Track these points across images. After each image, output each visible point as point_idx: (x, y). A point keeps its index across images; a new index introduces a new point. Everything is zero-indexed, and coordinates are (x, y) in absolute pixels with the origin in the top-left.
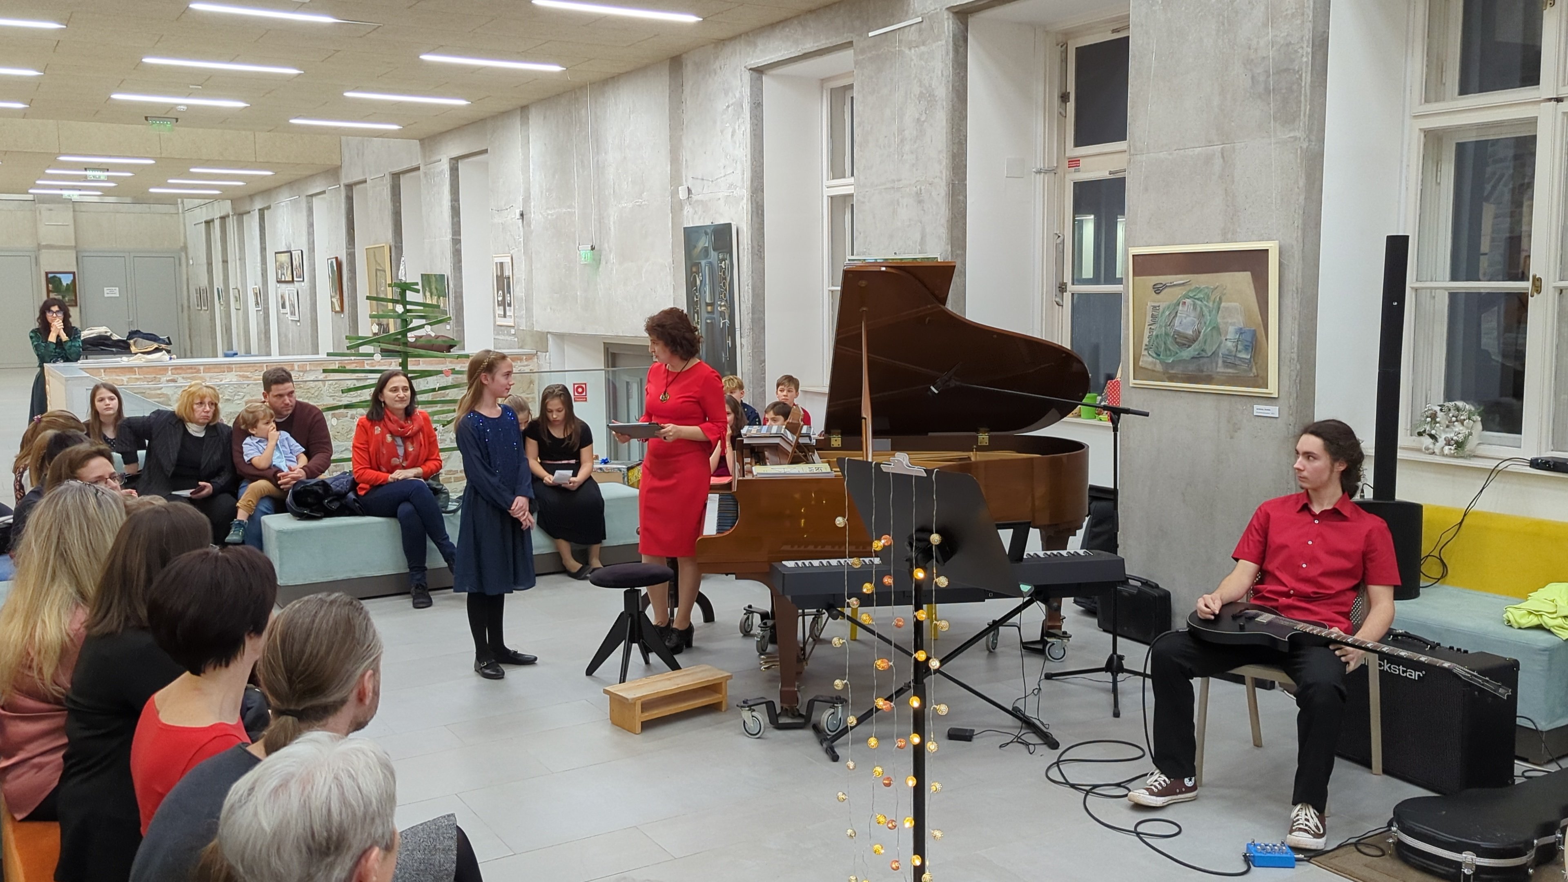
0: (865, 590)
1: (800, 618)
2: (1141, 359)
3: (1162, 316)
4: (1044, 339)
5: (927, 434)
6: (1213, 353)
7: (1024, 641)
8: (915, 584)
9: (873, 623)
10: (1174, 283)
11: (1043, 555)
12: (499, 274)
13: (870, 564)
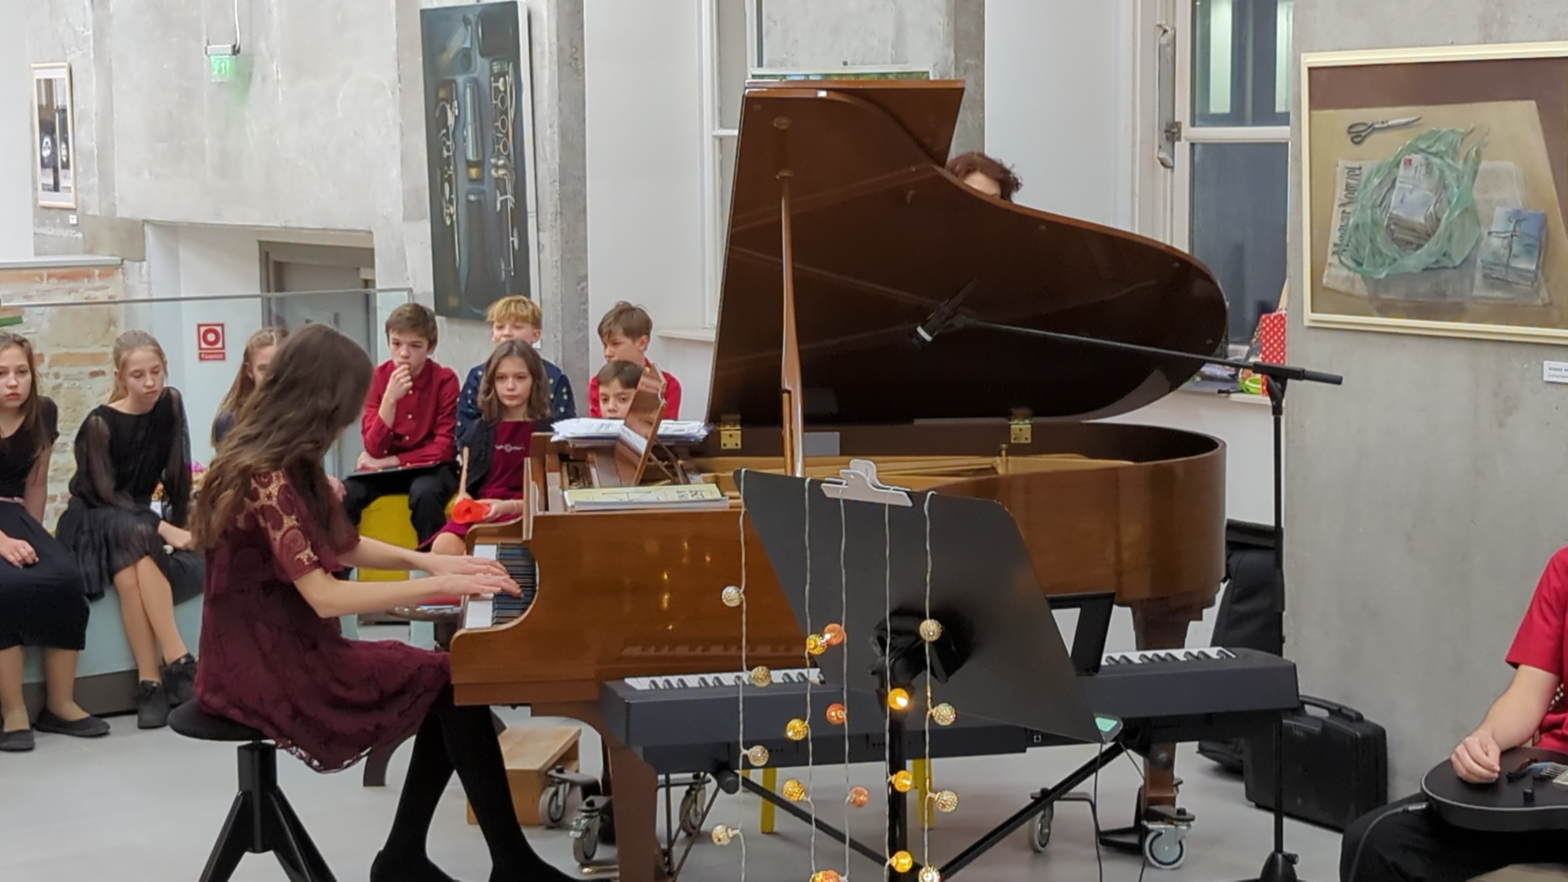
0: (790, 734)
1: (662, 792)
2: (1326, 272)
3: (1365, 187)
4: (1137, 232)
5: (912, 422)
6: (1465, 260)
7: (1102, 829)
8: (891, 722)
9: (805, 798)
10: (1390, 123)
11: (1140, 659)
12: (44, 103)
13: (800, 682)
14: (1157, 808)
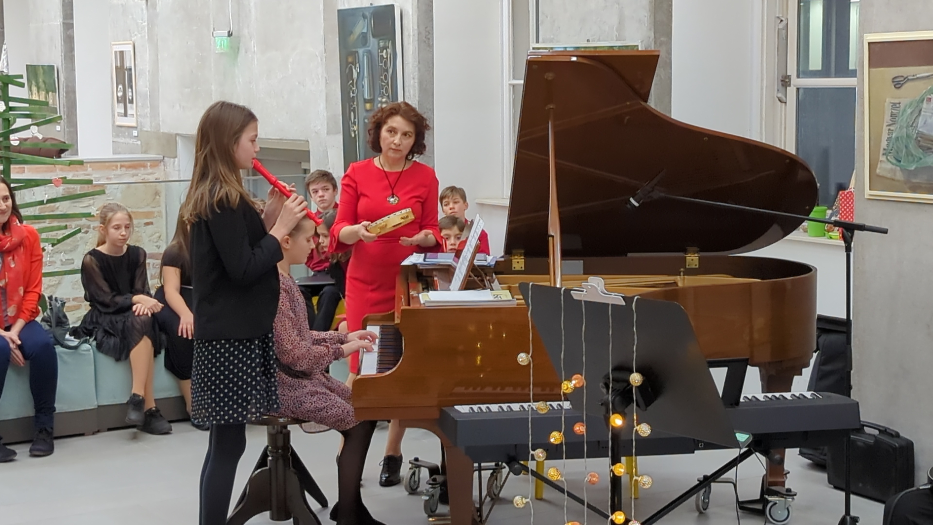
0: (552, 440)
1: (476, 474)
2: (879, 166)
3: (903, 115)
4: (764, 142)
5: (626, 255)
7: (740, 500)
8: (612, 433)
9: (561, 479)
10: (918, 76)
11: (764, 398)
12: (119, 65)
13: (558, 409)
14: (773, 488)
